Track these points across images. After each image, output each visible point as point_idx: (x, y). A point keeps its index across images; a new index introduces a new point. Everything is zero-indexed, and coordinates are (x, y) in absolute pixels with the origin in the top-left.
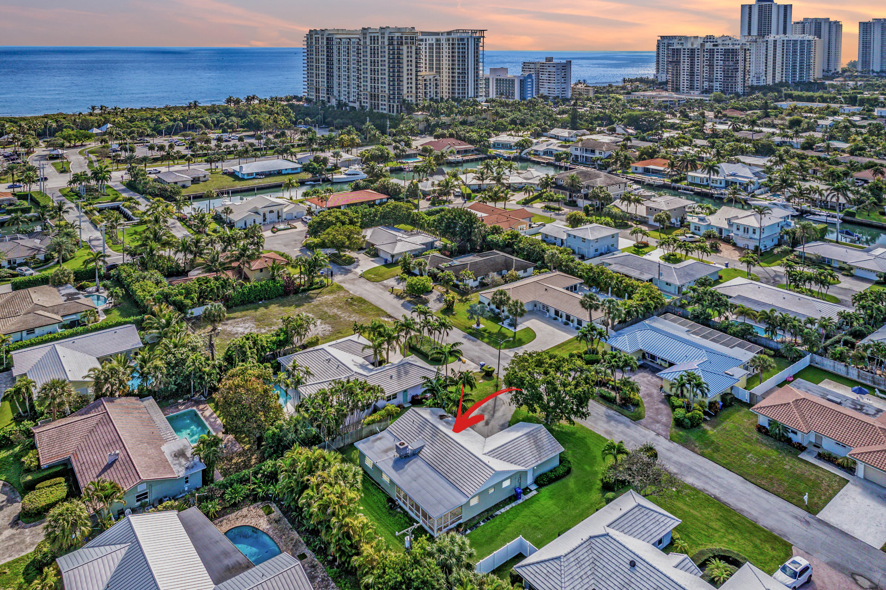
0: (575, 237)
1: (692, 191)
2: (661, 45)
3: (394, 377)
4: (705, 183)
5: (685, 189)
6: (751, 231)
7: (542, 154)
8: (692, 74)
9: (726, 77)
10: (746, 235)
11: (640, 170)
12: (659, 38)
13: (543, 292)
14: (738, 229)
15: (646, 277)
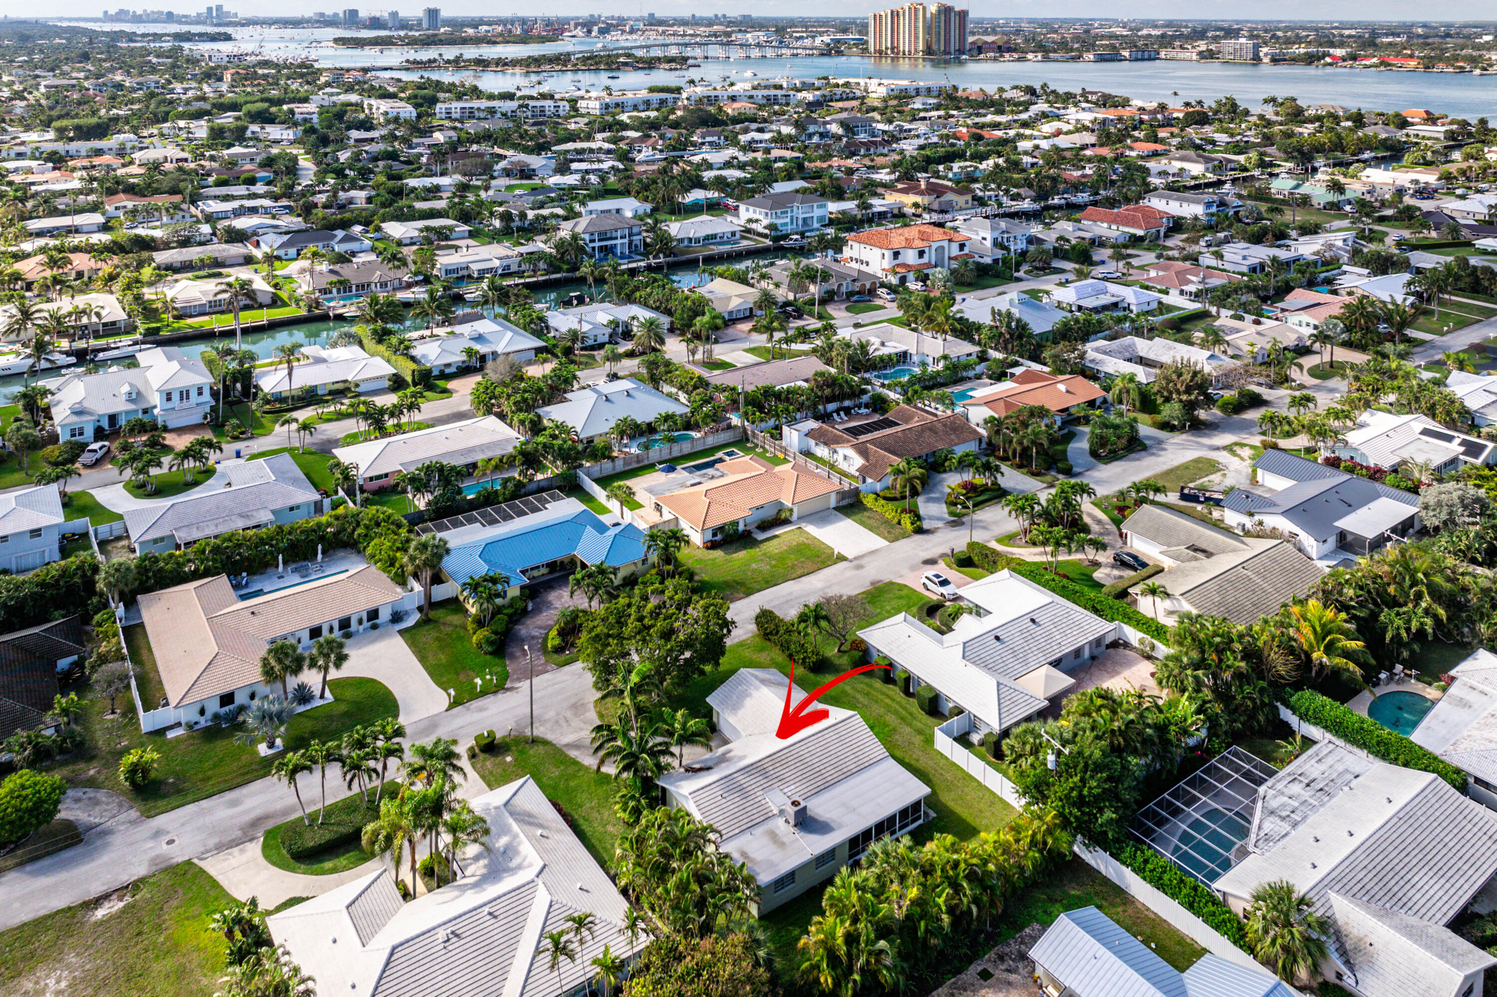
3: (544, 832)
6: (193, 393)
10: (186, 403)
13: (255, 621)
14: (169, 399)
15: (265, 517)
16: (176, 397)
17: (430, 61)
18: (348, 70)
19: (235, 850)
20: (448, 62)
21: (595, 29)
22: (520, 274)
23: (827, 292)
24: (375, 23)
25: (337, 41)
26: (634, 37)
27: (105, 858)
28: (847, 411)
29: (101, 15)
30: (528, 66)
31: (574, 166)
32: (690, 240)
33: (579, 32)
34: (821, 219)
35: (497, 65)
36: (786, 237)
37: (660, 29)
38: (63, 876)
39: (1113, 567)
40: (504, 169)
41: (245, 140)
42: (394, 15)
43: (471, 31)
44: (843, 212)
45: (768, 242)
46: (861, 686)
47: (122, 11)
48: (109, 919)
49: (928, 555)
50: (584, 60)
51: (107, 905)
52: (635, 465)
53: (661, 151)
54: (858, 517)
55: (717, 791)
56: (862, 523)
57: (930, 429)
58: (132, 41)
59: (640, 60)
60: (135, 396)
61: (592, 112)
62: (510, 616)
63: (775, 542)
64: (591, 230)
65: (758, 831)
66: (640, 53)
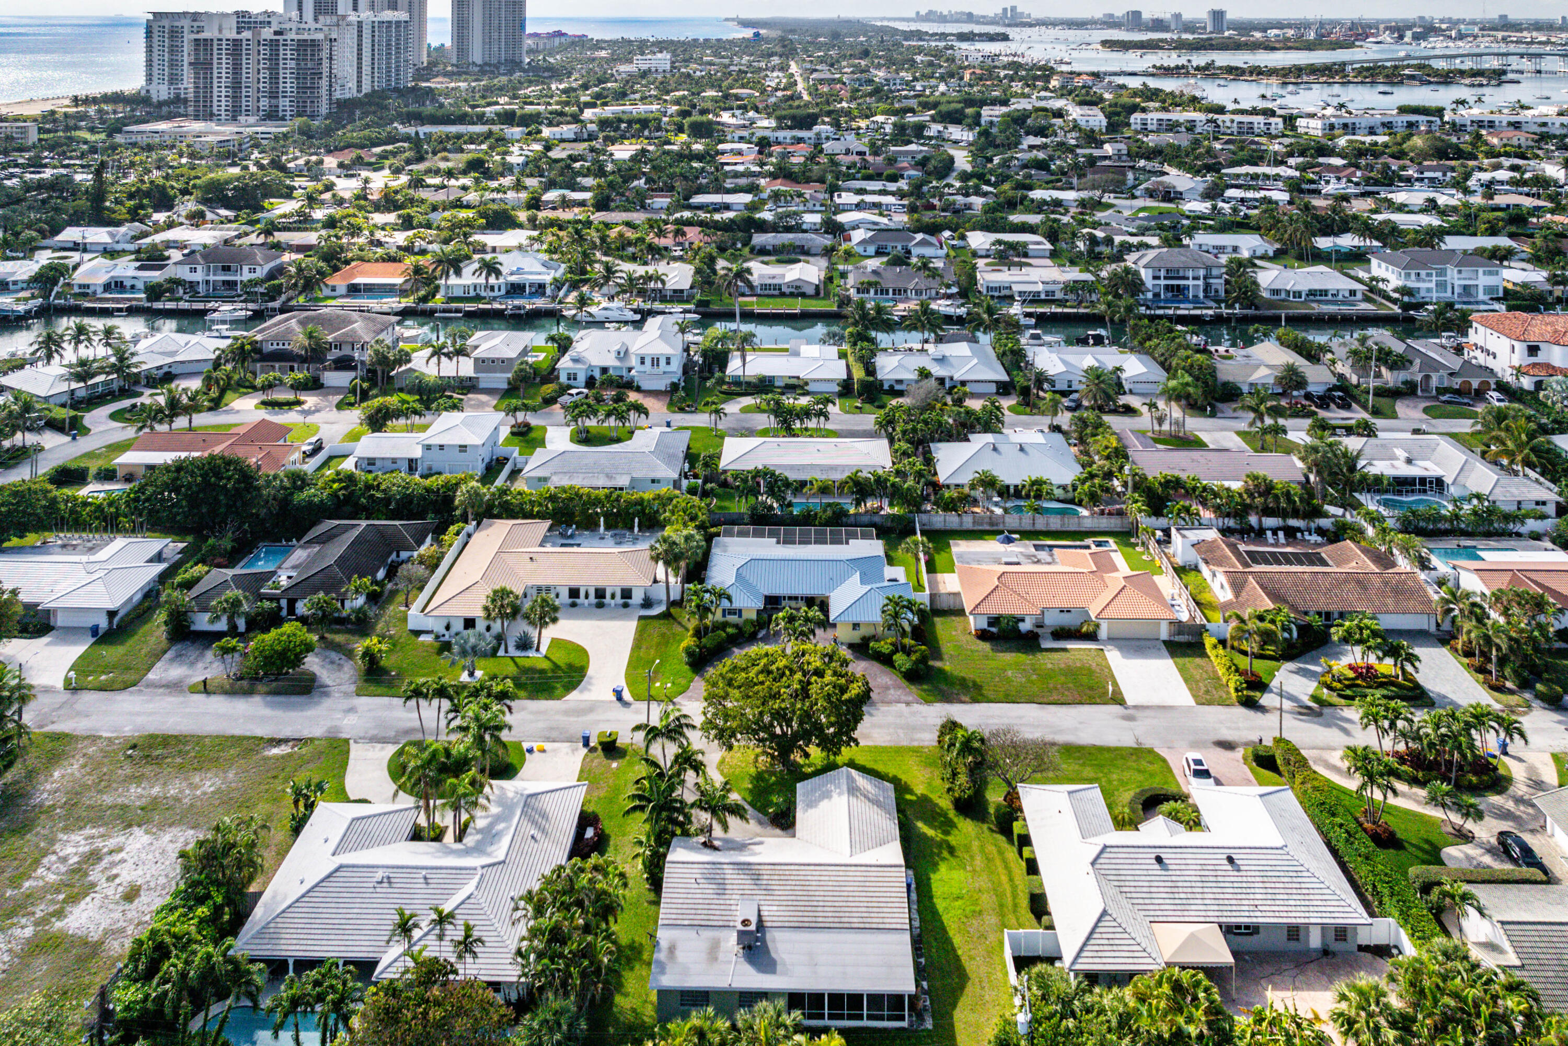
0: (441, 447)
1: (458, 311)
2: (155, 30)
3: (538, 836)
4: (472, 293)
5: (444, 311)
6: (663, 362)
7: (100, 290)
8: (236, 86)
9: (302, 89)
10: (656, 370)
11: (342, 290)
12: (151, 17)
13: (531, 565)
14: (643, 363)
15: (624, 481)
16: (648, 362)
17: (1177, 67)
18: (1079, 74)
19: (379, 746)
20: (1198, 68)
21: (1409, 34)
22: (1061, 303)
23: (1405, 383)
24: (1158, 25)
25: (1105, 43)
26: (1460, 43)
27: (310, 713)
28: (1291, 533)
29: (913, 15)
30: (1284, 76)
31: (1230, 193)
32: (1288, 292)
33: (1386, 37)
34: (1489, 290)
35: (1251, 73)
36: (1419, 306)
37: (1500, 35)
38: (279, 713)
39: (1490, 851)
40: (1147, 189)
41: (923, 137)
42: (1178, 16)
43: (1258, 35)
44: (1525, 285)
45: (1397, 309)
46: (991, 849)
47: (930, 12)
48: (277, 758)
49: (1227, 735)
50: (1359, 72)
51: (283, 747)
52: (987, 527)
53: (1357, 184)
54: (1180, 660)
55: (696, 872)
56: (1182, 670)
57: (1359, 582)
58: (921, 39)
59: (1437, 73)
60: (622, 355)
61: (1312, 132)
62: (729, 636)
63: (1056, 656)
64: (1155, 264)
65: (707, 934)
66: (1440, 65)
